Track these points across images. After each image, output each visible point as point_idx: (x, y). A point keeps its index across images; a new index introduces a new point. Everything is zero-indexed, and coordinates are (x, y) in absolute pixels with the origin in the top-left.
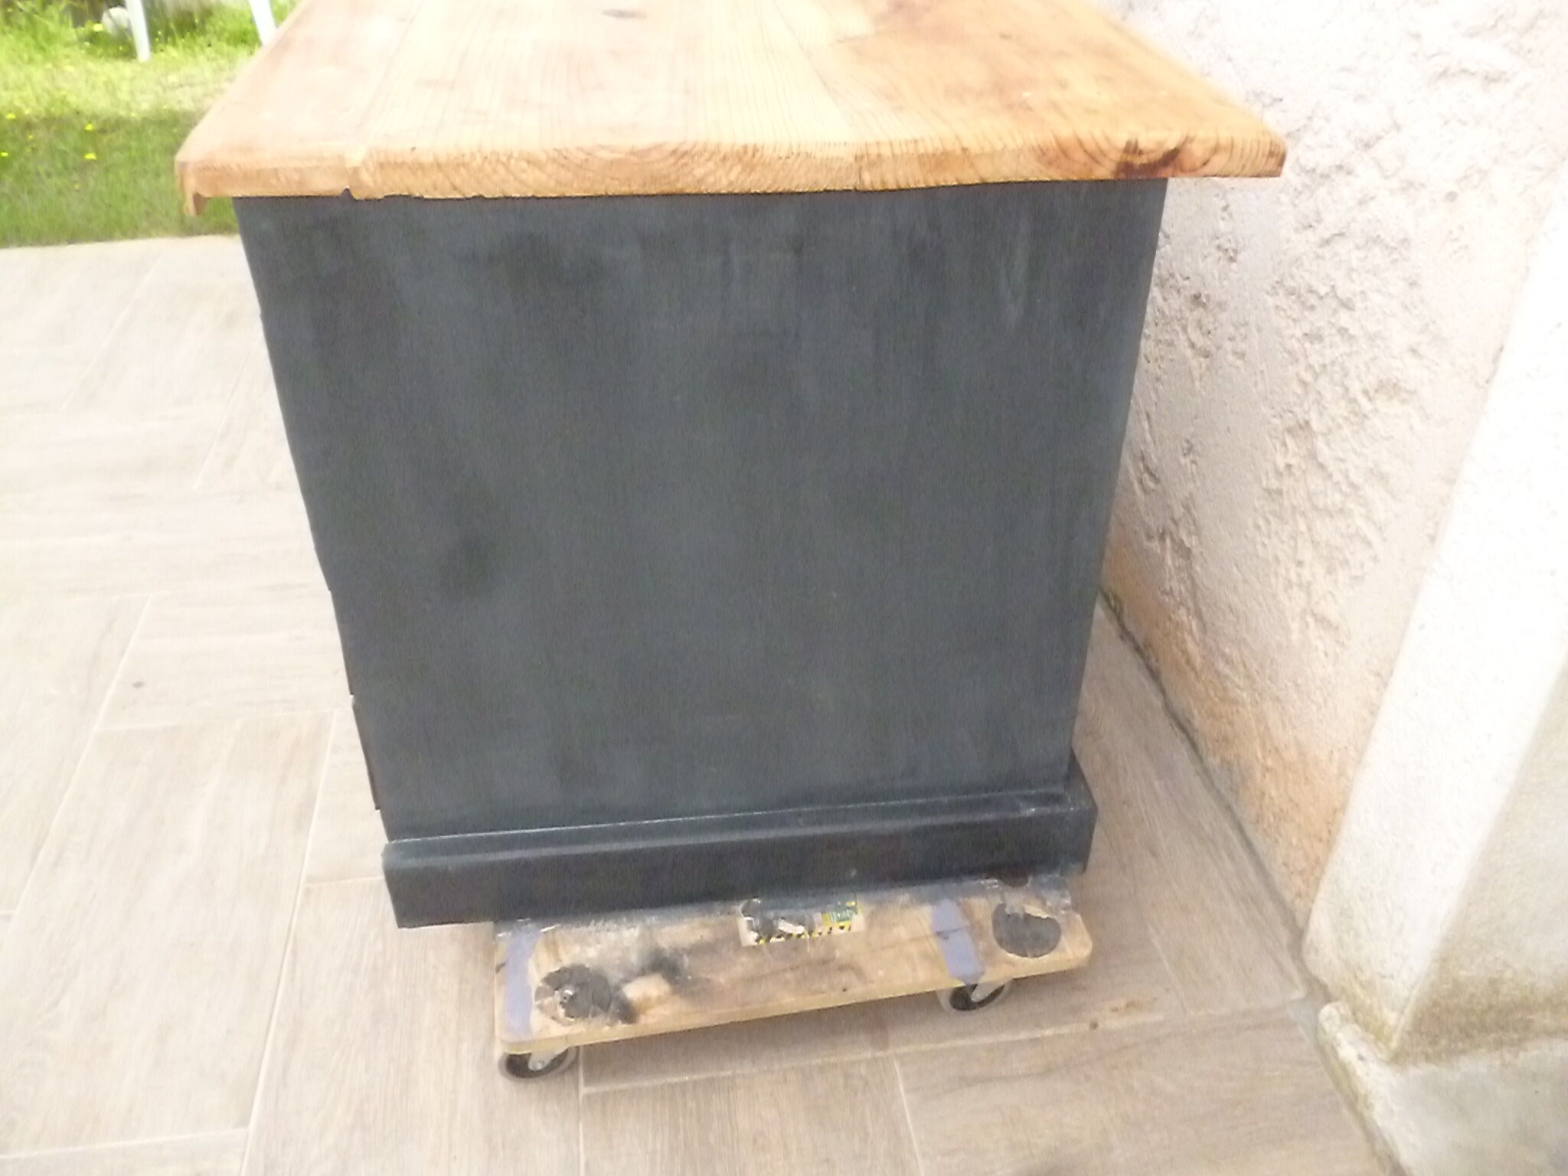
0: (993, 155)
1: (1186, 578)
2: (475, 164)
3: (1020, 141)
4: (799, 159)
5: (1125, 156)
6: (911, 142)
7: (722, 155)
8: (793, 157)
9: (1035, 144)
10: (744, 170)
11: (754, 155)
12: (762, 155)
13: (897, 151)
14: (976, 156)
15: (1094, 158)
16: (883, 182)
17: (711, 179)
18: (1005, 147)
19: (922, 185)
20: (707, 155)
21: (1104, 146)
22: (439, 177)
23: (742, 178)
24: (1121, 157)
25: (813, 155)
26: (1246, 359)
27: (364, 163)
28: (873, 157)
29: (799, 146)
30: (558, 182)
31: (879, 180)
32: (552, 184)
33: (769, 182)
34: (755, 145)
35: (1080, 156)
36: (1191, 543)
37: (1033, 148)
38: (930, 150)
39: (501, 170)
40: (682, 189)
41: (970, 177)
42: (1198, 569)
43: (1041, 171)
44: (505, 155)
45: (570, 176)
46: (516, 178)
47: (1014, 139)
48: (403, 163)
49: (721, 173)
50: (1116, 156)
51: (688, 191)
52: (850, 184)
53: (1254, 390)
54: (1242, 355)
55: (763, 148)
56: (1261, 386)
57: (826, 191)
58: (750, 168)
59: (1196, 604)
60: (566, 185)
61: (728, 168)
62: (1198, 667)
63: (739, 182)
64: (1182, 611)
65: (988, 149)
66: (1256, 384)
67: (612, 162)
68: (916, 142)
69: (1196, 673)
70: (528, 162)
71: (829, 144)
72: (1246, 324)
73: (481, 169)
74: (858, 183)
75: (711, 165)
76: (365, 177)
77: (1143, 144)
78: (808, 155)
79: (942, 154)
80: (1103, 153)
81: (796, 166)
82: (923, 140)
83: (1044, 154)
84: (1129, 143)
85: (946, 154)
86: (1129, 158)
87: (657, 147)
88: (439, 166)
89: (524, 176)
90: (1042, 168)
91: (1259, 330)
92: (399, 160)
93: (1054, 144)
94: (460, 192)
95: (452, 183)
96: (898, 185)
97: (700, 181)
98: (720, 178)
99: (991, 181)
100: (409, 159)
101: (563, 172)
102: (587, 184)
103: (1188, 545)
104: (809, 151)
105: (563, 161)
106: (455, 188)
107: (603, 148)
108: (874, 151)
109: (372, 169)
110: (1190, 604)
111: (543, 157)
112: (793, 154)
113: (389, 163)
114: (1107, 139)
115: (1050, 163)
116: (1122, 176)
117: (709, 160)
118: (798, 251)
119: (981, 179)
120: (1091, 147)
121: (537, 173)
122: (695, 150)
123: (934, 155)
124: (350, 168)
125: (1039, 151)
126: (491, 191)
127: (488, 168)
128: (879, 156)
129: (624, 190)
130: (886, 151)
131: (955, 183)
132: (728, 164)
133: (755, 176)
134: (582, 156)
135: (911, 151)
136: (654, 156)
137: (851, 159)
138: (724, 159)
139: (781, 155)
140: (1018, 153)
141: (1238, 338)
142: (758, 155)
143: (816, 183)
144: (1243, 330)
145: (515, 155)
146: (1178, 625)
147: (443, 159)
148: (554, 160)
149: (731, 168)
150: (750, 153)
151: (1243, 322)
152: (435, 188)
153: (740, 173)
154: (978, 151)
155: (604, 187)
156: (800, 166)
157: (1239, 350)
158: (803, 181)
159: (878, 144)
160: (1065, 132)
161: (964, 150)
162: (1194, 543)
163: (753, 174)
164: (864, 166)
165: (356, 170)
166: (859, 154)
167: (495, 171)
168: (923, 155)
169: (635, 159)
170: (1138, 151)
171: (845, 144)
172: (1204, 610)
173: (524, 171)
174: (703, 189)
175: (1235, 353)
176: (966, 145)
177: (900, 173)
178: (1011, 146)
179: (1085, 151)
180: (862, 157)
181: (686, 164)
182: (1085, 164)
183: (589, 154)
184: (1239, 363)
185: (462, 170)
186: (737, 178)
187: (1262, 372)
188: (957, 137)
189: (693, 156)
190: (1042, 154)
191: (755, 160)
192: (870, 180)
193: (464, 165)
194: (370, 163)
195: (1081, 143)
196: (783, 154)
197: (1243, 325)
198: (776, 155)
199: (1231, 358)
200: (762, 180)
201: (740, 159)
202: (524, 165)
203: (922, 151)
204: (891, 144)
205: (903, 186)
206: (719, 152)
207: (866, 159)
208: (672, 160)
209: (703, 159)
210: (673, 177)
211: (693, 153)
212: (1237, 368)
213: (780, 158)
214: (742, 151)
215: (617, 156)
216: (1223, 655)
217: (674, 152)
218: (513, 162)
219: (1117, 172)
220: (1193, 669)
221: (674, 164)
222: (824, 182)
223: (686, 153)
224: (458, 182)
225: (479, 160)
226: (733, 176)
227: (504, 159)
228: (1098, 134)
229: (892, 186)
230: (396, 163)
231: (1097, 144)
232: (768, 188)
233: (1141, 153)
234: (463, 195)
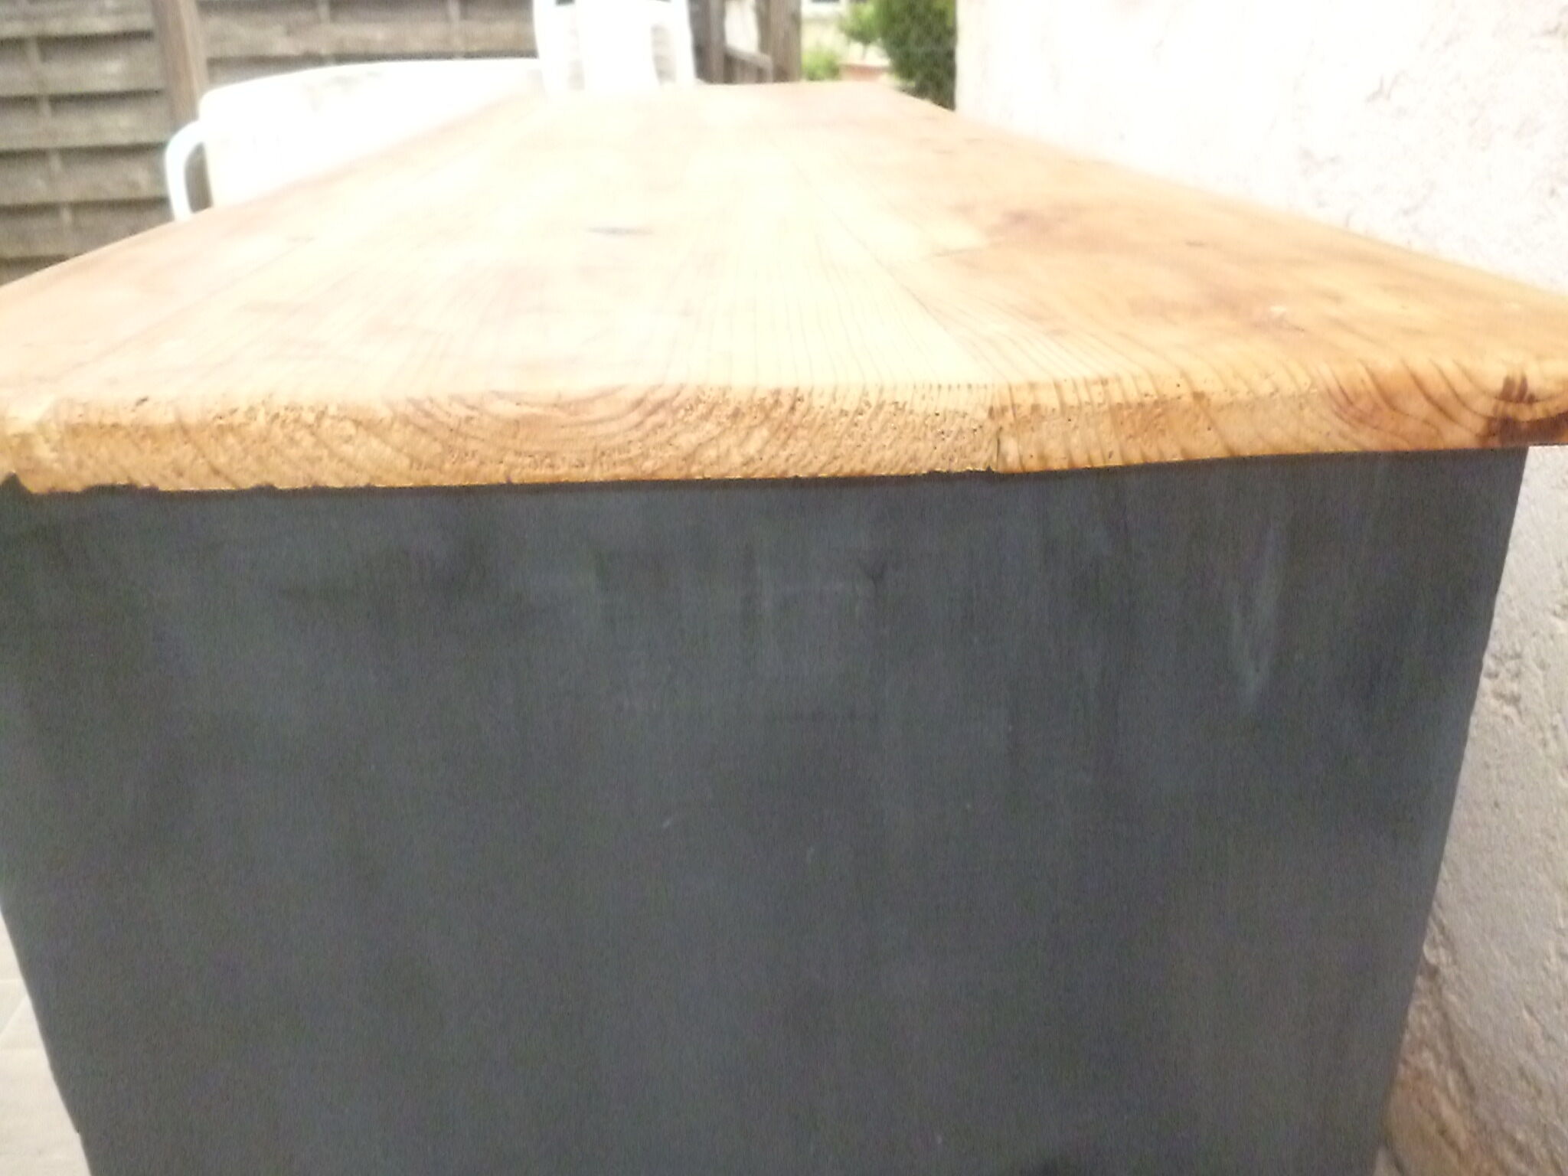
0: (1254, 405)
1: (1430, 1007)
2: (253, 428)
3: (1303, 380)
4: (881, 417)
5: (1502, 404)
6: (1095, 383)
7: (730, 410)
8: (869, 412)
9: (1334, 386)
10: (774, 434)
11: (793, 409)
12: (809, 409)
13: (1071, 399)
14: (1221, 409)
15: (1443, 408)
16: (1042, 457)
17: (711, 453)
18: (1277, 390)
19: (1116, 461)
20: (702, 409)
21: (1464, 387)
22: (184, 453)
23: (770, 450)
24: (1495, 409)
25: (907, 407)
26: (1522, 706)
27: (41, 426)
28: (1025, 410)
29: (881, 391)
30: (415, 460)
31: (1033, 451)
32: (403, 463)
33: (823, 458)
34: (797, 390)
35: (1418, 407)
36: (1438, 957)
37: (1329, 391)
38: (1134, 397)
39: (307, 441)
40: (653, 473)
41: (1207, 446)
42: (1453, 998)
43: (1342, 435)
44: (312, 409)
45: (437, 448)
46: (332, 454)
47: (1293, 378)
48: (115, 426)
49: (729, 441)
50: (1485, 406)
51: (665, 475)
52: (980, 460)
53: (1540, 751)
54: (1515, 700)
55: (810, 394)
56: (1553, 746)
57: (933, 476)
58: (785, 431)
59: (1451, 1048)
60: (430, 466)
61: (742, 434)
62: (1463, 1146)
63: (765, 458)
64: (1427, 1054)
65: (1242, 395)
66: (1544, 744)
67: (517, 422)
68: (1104, 382)
69: (1459, 1153)
70: (357, 423)
71: (940, 387)
72: (1518, 656)
73: (264, 439)
74: (995, 459)
75: (710, 427)
76: (44, 452)
77: (1535, 384)
78: (899, 408)
79: (1156, 404)
80: (1462, 401)
81: (876, 427)
82: (1119, 379)
83: (1350, 403)
84: (1509, 383)
85: (1161, 402)
86: (1511, 409)
87: (605, 395)
88: (182, 430)
89: (348, 450)
90: (1346, 428)
91: (1543, 666)
92: (108, 421)
93: (1370, 386)
94: (227, 479)
95: (210, 463)
96: (1071, 461)
97: (690, 458)
98: (728, 451)
99: (1247, 452)
100: (126, 419)
101: (424, 441)
102: (472, 464)
103: (1433, 961)
104: (900, 399)
105: (425, 422)
106: (216, 472)
107: (500, 395)
108: (1025, 399)
109: (56, 437)
110: (1441, 1047)
111: (385, 413)
112: (868, 404)
113: (87, 425)
114: (1467, 374)
115: (1361, 420)
116: (1495, 443)
117: (705, 417)
118: (877, 576)
119: (1229, 449)
120: (1438, 389)
121: (374, 443)
122: (680, 399)
123: (1141, 405)
124: (15, 436)
125: (1341, 399)
126: (287, 476)
127: (277, 431)
128: (1035, 408)
129: (542, 474)
130: (1049, 400)
131: (1178, 458)
132: (747, 421)
133: (796, 447)
134: (463, 412)
135: (1098, 399)
136: (600, 410)
137: (983, 415)
138: (736, 414)
139: (846, 407)
140: (1301, 401)
141: (1503, 674)
142: (801, 407)
143: (914, 459)
144: (1511, 664)
145: (332, 410)
146: (1420, 1075)
147: (192, 419)
148: (406, 421)
149: (750, 429)
150: (787, 403)
151: (1510, 652)
152: (180, 474)
153: (767, 442)
154: (1226, 398)
155: (502, 468)
156: (883, 430)
157: (1507, 692)
158: (889, 454)
159: (1032, 386)
160: (1387, 363)
161: (1198, 396)
162: (1444, 959)
163: (791, 442)
164: (1007, 428)
165: (25, 440)
166: (997, 405)
167: (292, 441)
168: (1120, 406)
169: (561, 416)
170: (1526, 397)
171: (970, 386)
172: (1469, 1063)
173: (349, 440)
174: (696, 472)
175: (1499, 696)
176: (1200, 387)
177: (1075, 440)
178: (1288, 388)
179: (1429, 398)
180: (1004, 410)
181: (662, 426)
182: (1426, 422)
183: (473, 408)
184: (1509, 710)
185: (231, 440)
186: (760, 452)
187: (1555, 728)
188: (1184, 375)
189: (675, 411)
190: (1344, 402)
191: (796, 418)
192: (1016, 454)
193: (231, 428)
194: (53, 426)
195: (1418, 383)
196: (850, 406)
197: (1512, 658)
198: (835, 408)
199: (1494, 703)
200: (810, 455)
201: (767, 417)
202: (349, 429)
203: (1117, 398)
204: (1057, 386)
205: (1081, 461)
206: (727, 402)
207: (1009, 414)
208: (635, 417)
209: (692, 418)
210: (635, 451)
211: (675, 404)
212: (1506, 717)
213: (843, 413)
214: (770, 401)
215: (526, 410)
216: (1513, 1141)
217: (639, 403)
218: (327, 423)
219: (1489, 433)
220: (1453, 1144)
221: (639, 425)
222: (928, 457)
223: (661, 405)
224: (222, 460)
225: (262, 419)
226: (752, 448)
227: (310, 418)
228: (1448, 366)
229: (1058, 463)
230: (101, 426)
231: (1449, 385)
232: (821, 469)
233: (1532, 400)
234: (234, 483)
